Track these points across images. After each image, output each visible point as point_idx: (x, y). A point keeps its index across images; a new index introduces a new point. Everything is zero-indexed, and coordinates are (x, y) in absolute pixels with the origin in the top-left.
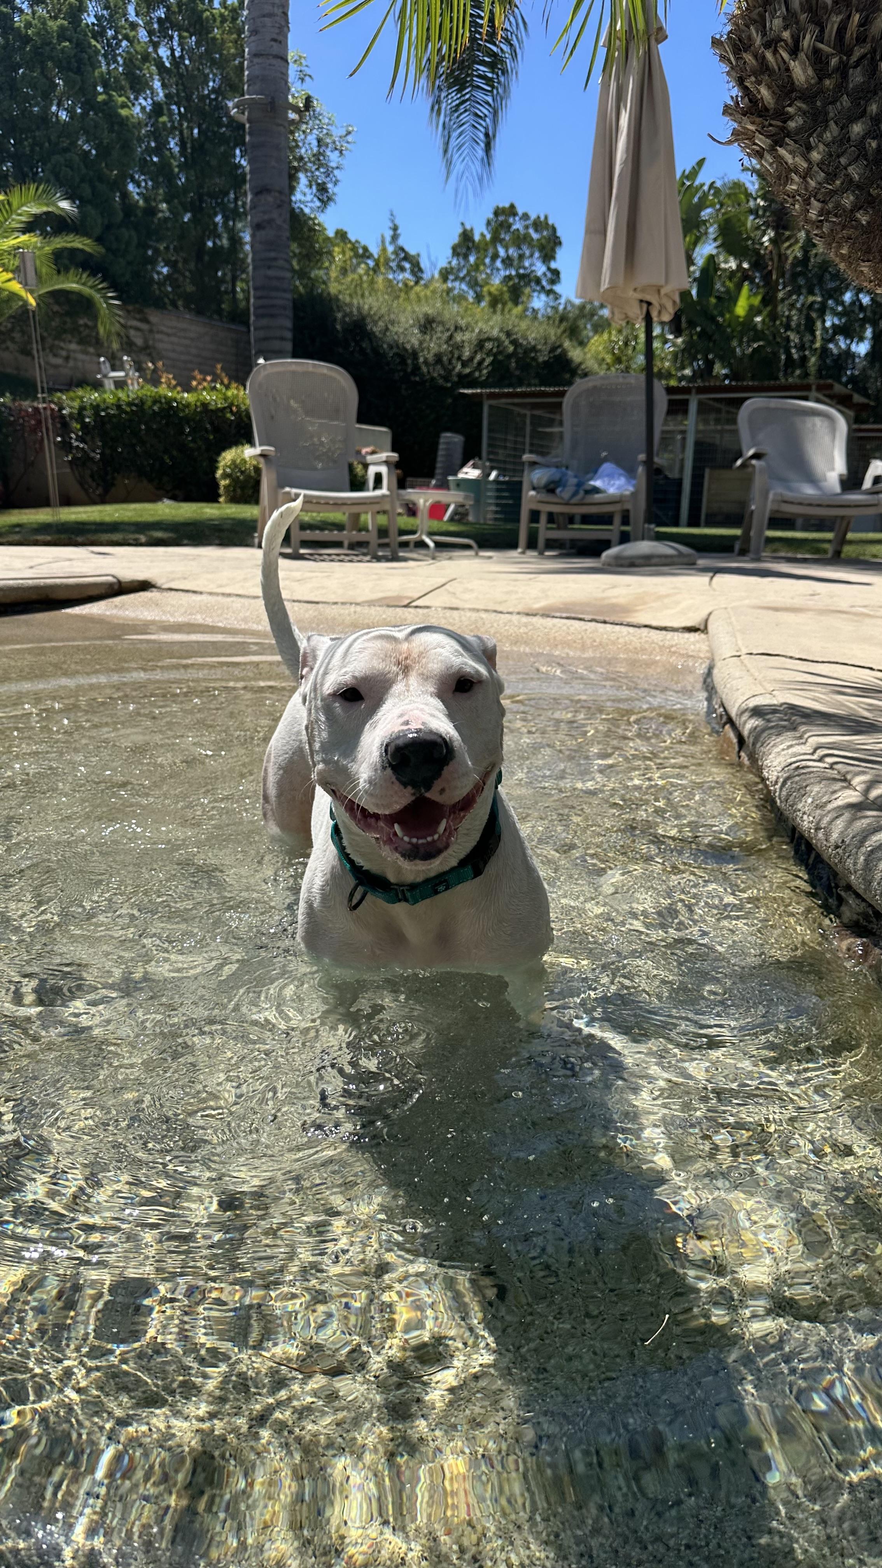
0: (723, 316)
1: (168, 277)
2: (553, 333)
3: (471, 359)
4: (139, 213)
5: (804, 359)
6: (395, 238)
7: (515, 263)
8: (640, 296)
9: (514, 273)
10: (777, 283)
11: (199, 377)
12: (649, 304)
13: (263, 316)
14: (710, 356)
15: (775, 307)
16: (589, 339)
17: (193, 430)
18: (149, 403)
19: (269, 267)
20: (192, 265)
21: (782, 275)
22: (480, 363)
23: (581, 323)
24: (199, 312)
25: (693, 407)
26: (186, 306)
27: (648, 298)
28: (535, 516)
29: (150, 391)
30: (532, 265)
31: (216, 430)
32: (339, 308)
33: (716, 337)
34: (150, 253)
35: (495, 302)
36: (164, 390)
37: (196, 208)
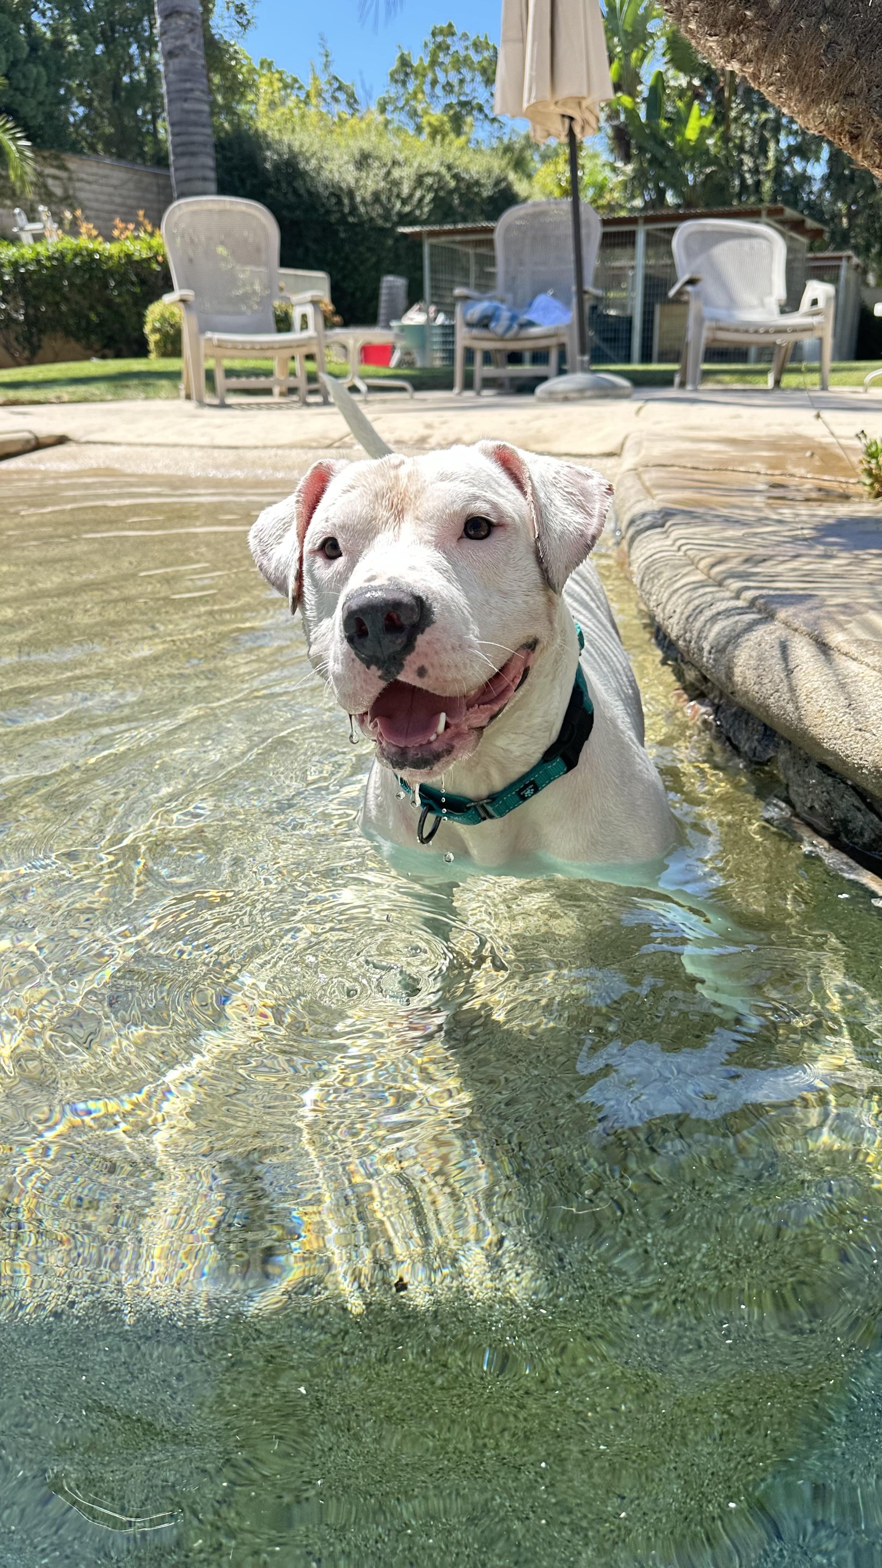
0: (673, 139)
1: (86, 118)
2: (498, 165)
3: (411, 196)
4: (47, 46)
5: (758, 184)
6: (327, 66)
7: (456, 89)
8: (561, 110)
9: (455, 101)
10: (730, 101)
11: (121, 225)
12: (571, 119)
13: (183, 154)
14: (662, 185)
15: (728, 127)
16: (536, 170)
17: (119, 284)
18: (70, 256)
19: (186, 100)
20: (108, 104)
21: (734, 92)
22: (421, 200)
23: (528, 153)
24: (120, 156)
25: (641, 239)
26: (107, 151)
27: (570, 112)
28: (469, 355)
29: (69, 243)
30: (474, 90)
31: (143, 282)
32: (269, 146)
33: (667, 164)
34: (62, 92)
35: (435, 132)
36: (83, 242)
37: (107, 39)
